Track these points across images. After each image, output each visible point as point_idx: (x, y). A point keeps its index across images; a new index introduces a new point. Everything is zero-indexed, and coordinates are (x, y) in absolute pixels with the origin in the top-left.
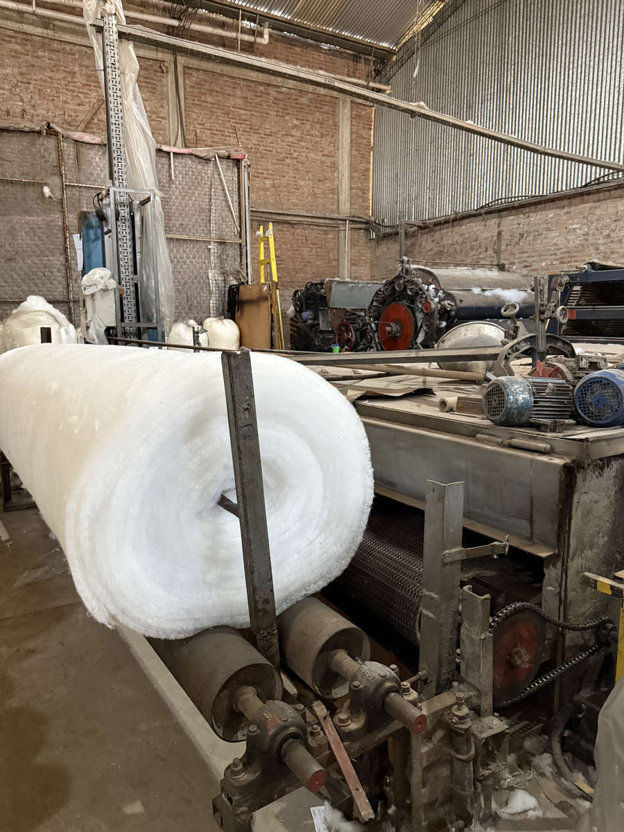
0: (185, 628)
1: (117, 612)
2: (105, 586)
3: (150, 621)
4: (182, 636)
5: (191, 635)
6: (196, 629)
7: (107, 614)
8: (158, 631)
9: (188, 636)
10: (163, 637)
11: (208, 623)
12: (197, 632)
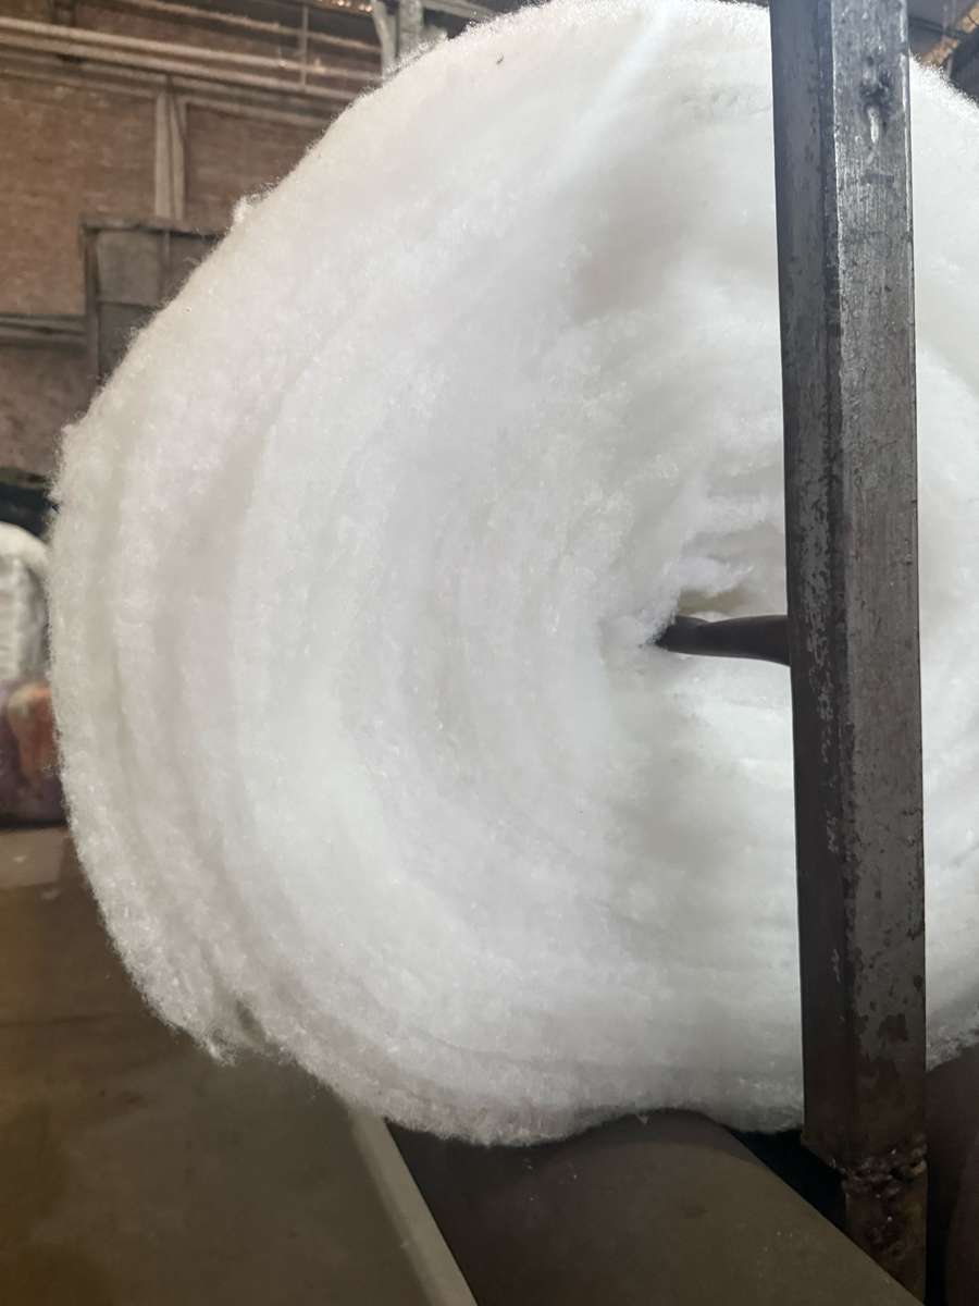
0: (537, 1100)
1: (253, 988)
2: (211, 859)
3: (394, 1049)
4: (524, 1135)
5: (559, 1134)
6: (582, 1113)
7: (208, 991)
8: (427, 1101)
9: (545, 1135)
10: (445, 1127)
11: (631, 1093)
12: (586, 1123)
